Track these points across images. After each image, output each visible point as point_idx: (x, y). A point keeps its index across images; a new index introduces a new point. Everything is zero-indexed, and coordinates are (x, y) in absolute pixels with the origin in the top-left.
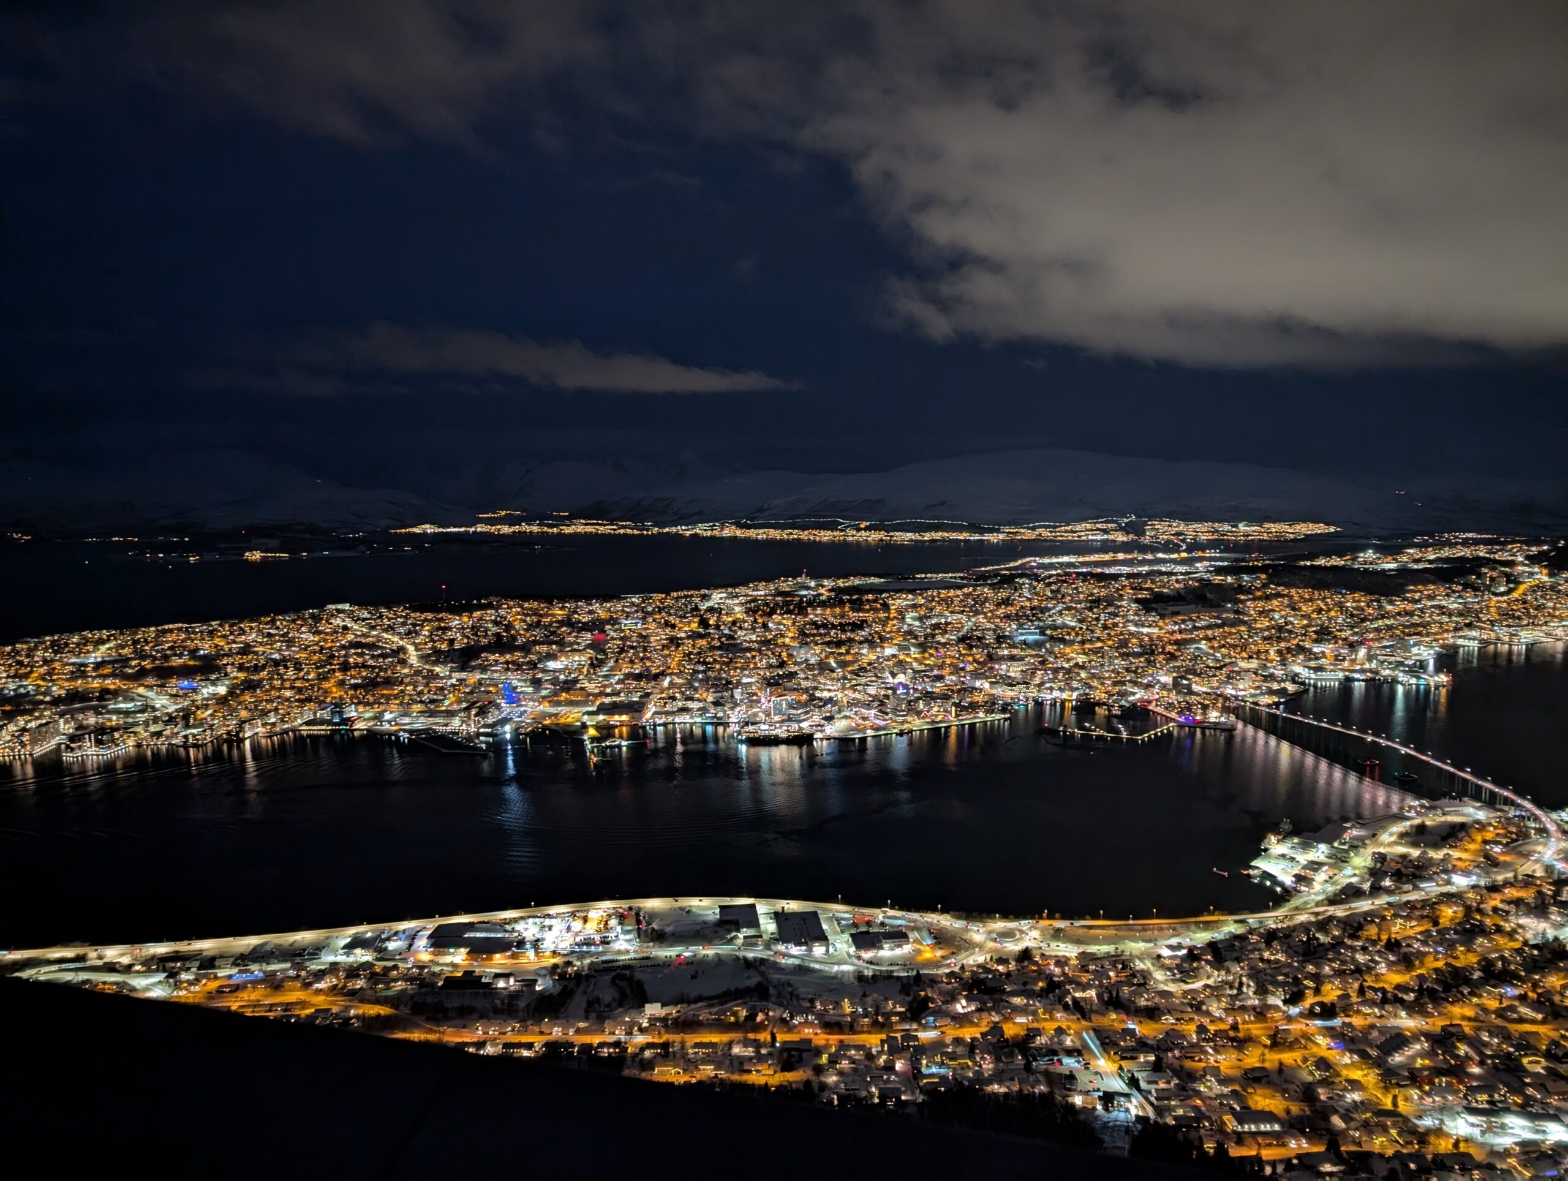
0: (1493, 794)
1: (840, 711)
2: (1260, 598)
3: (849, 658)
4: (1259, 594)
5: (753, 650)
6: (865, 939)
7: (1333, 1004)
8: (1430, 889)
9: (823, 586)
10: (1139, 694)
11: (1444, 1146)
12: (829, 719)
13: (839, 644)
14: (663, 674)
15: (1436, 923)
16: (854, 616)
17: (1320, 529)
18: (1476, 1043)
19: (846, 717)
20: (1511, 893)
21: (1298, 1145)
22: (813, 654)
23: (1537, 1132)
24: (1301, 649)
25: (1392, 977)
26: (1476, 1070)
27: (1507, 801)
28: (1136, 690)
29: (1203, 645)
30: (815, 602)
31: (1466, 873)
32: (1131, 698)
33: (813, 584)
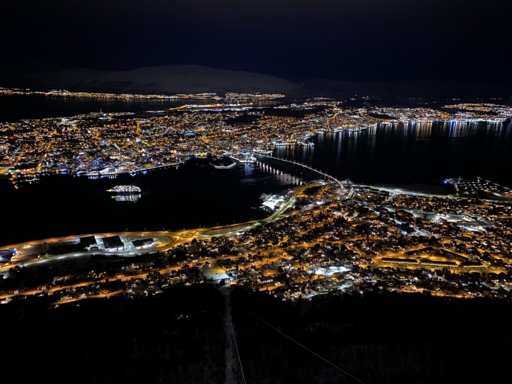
0: (327, 177)
1: (120, 163)
2: (263, 120)
3: (122, 143)
4: (262, 118)
5: (83, 141)
6: (137, 243)
7: (286, 243)
8: (311, 206)
9: (109, 116)
10: (226, 153)
11: (316, 278)
12: (117, 167)
13: (118, 138)
14: (44, 152)
15: (313, 216)
16: (123, 127)
17: (280, 96)
18: (323, 248)
19: (123, 165)
20: (332, 205)
21: (278, 284)
22: (108, 143)
23: (339, 270)
24: (275, 136)
25: (301, 233)
26: (323, 256)
27: (331, 179)
28: (225, 151)
29: (245, 136)
30: (107, 122)
31: (320, 201)
32: (224, 154)
33: (105, 115)
